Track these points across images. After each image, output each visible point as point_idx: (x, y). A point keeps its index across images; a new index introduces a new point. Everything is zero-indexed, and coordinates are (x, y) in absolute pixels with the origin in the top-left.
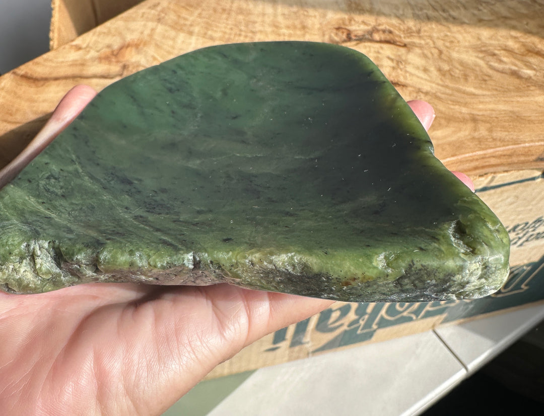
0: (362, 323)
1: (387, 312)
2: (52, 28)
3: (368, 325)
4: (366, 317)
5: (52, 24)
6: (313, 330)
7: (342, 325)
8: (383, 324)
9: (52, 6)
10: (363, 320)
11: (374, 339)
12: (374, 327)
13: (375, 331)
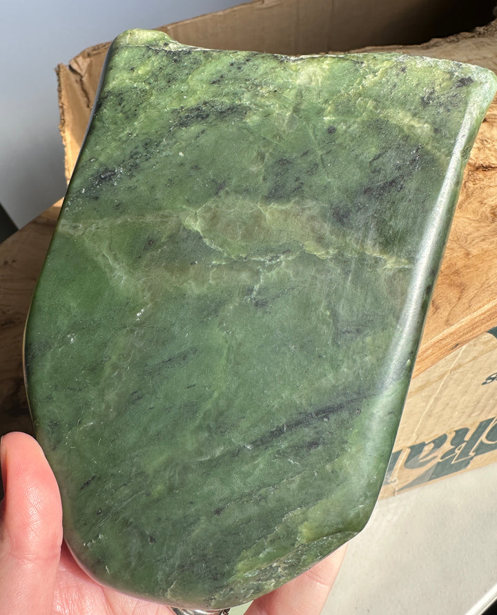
0: (458, 452)
1: (487, 438)
2: (66, 167)
3: (465, 453)
4: (464, 445)
5: (66, 163)
6: (400, 467)
7: (435, 457)
8: (483, 449)
9: (64, 143)
10: (459, 449)
11: (469, 466)
12: (472, 454)
13: (472, 458)
